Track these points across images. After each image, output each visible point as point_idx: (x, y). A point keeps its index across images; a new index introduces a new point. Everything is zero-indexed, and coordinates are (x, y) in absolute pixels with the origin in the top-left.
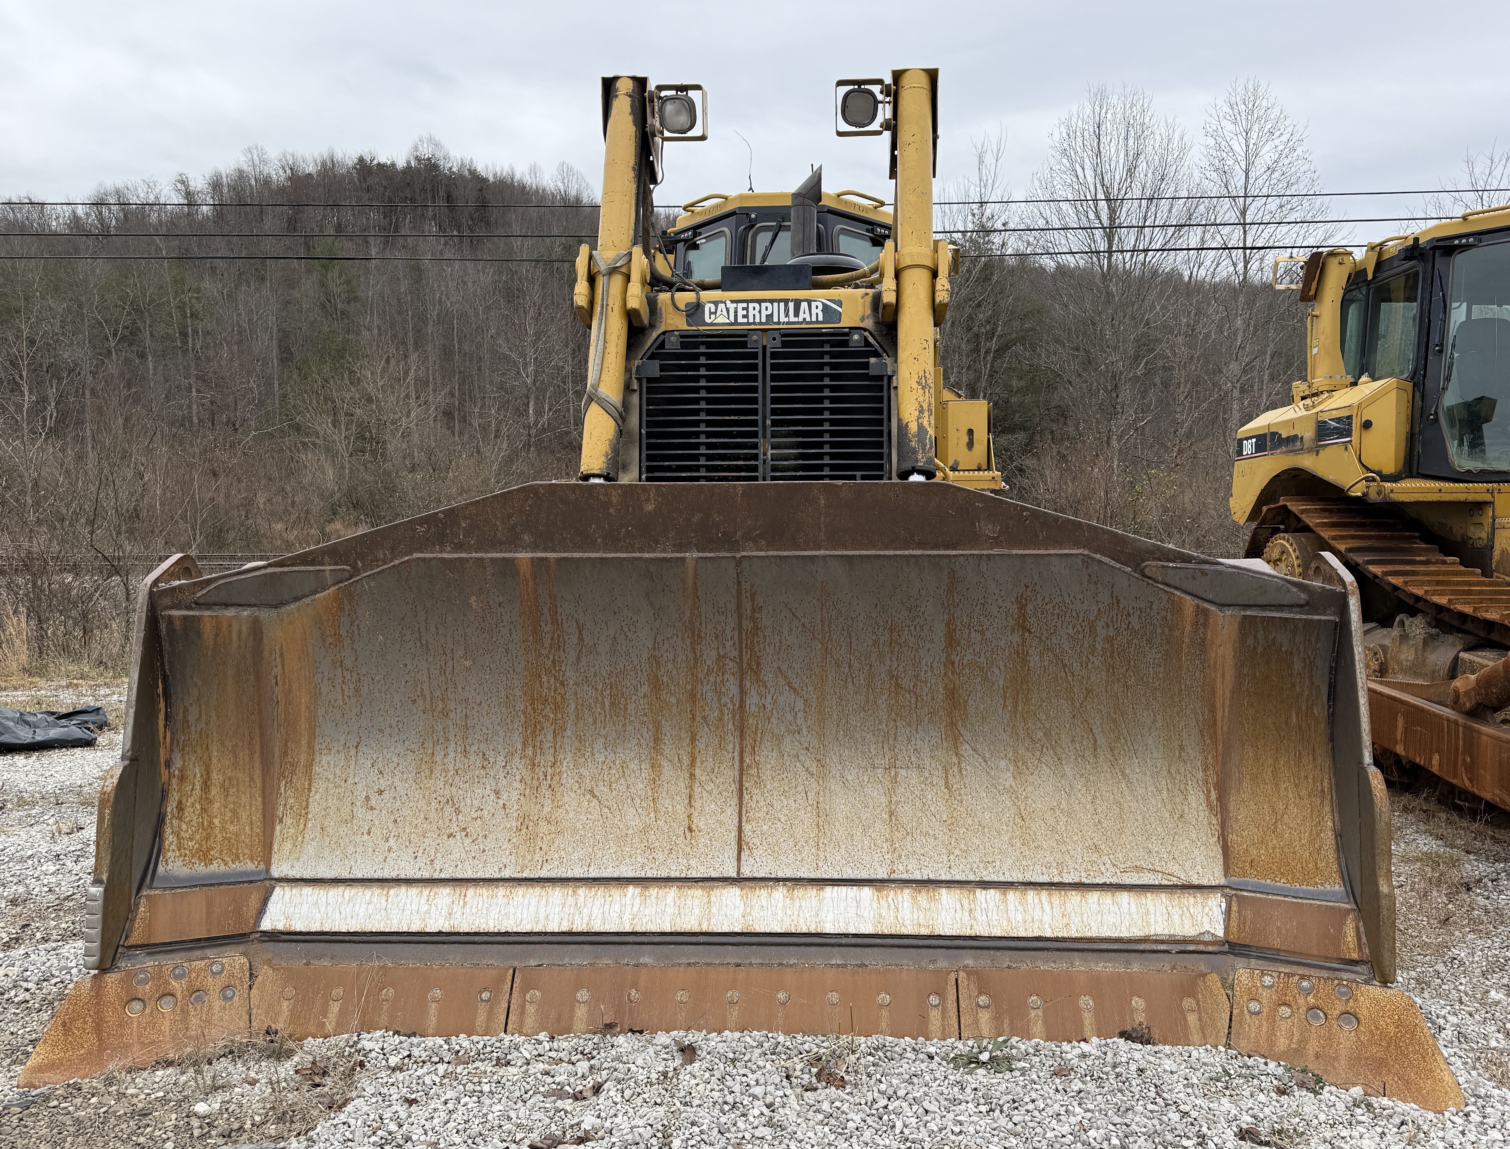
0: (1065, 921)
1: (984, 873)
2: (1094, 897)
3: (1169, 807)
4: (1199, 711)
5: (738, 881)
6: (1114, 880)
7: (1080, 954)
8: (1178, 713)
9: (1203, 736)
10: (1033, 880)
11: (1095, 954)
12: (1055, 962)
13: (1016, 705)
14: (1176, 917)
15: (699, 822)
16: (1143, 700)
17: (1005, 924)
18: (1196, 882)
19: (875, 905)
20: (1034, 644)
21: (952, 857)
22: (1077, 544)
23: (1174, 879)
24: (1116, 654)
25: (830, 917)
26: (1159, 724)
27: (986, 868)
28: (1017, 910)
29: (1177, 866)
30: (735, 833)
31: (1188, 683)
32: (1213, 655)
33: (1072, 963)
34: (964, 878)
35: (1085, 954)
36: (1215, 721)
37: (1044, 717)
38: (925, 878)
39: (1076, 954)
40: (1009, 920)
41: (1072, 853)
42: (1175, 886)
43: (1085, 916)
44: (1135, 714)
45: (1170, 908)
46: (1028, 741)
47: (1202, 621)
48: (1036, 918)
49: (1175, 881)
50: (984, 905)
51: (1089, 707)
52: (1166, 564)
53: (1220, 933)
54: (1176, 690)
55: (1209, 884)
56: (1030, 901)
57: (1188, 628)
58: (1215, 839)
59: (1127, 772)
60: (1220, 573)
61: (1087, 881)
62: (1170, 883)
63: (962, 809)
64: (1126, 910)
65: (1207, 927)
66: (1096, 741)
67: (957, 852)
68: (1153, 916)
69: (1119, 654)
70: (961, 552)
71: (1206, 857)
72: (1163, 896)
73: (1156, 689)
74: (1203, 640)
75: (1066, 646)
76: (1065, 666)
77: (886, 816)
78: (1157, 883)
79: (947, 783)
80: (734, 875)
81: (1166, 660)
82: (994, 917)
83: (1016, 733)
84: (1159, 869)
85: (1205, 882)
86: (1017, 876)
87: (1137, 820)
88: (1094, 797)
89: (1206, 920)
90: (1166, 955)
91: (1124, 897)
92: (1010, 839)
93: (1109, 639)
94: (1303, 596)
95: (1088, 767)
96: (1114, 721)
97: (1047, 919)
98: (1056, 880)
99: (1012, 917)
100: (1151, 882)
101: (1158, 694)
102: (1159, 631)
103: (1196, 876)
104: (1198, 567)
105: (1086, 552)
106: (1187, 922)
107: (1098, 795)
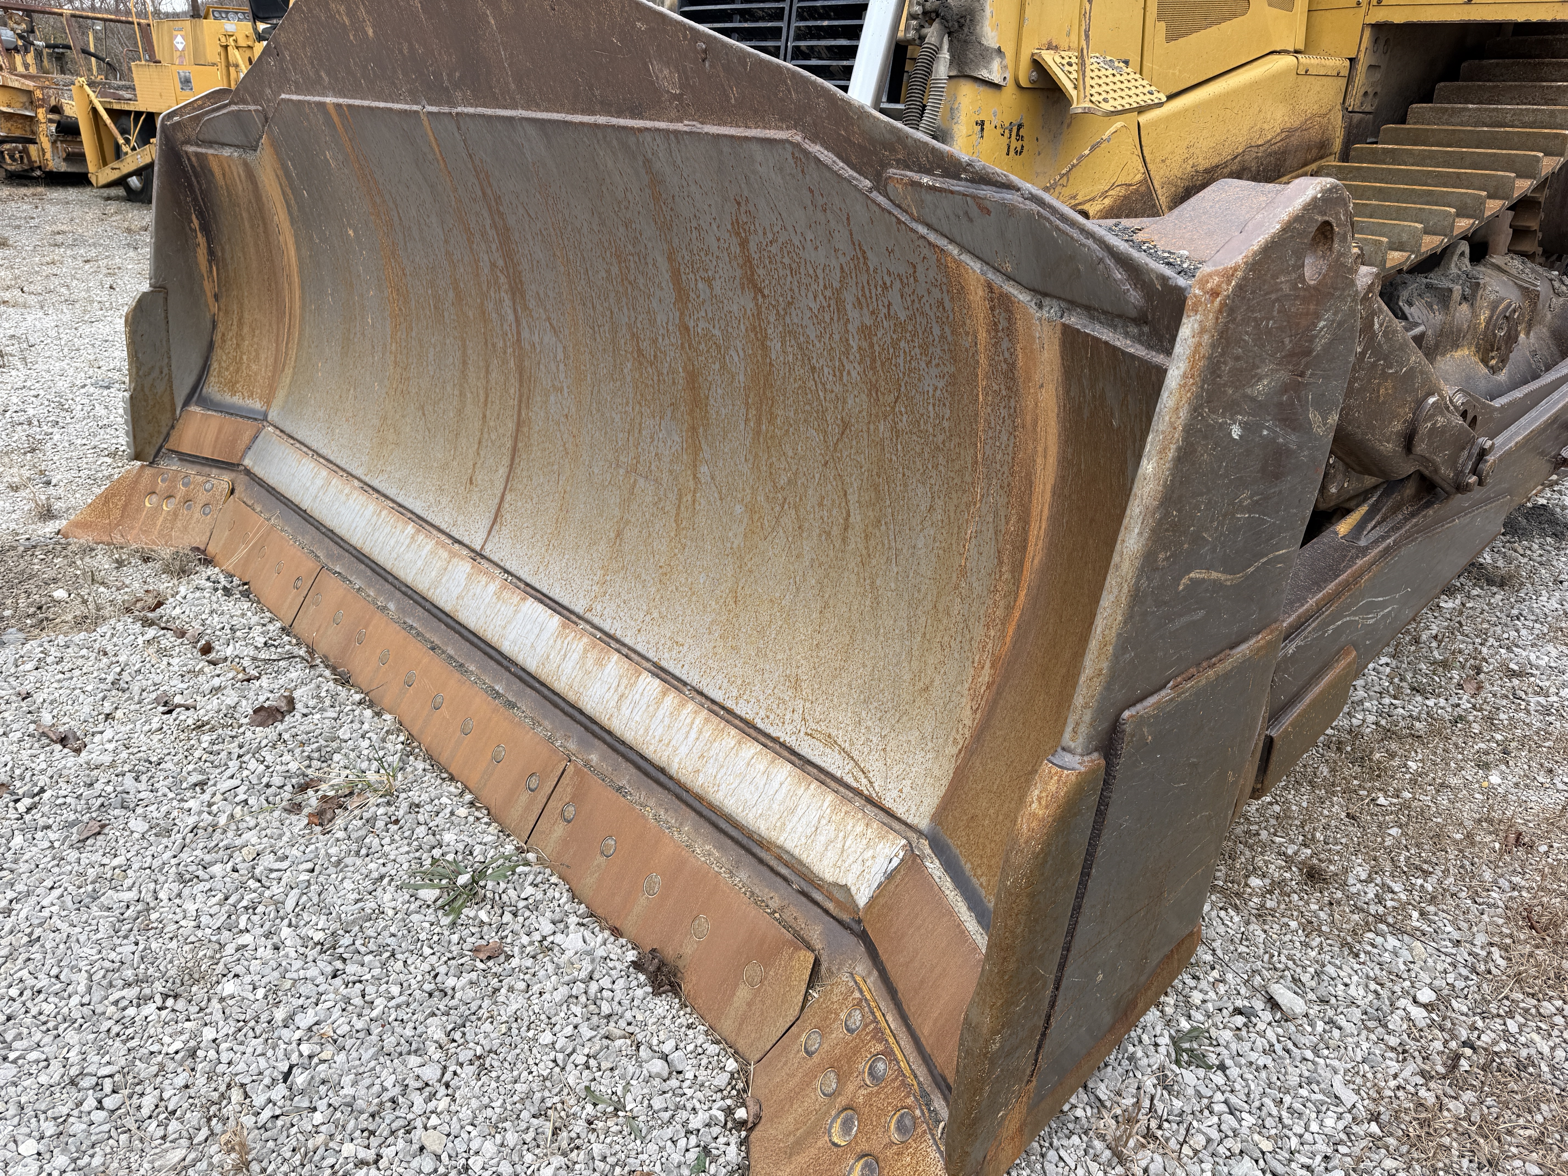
0: (699, 765)
1: (666, 655)
2: (752, 749)
3: (915, 664)
4: (1002, 513)
5: (478, 555)
6: (791, 741)
7: (697, 818)
8: (968, 506)
9: (1001, 563)
10: (705, 691)
11: (711, 829)
12: (667, 810)
13: (759, 422)
14: (822, 839)
15: (479, 477)
16: (919, 465)
17: (641, 732)
18: (888, 803)
19: (551, 642)
20: (772, 320)
21: (648, 618)
22: (787, 119)
23: (864, 781)
24: (878, 363)
25: (511, 637)
26: (938, 516)
27: (670, 650)
28: (662, 721)
29: (880, 764)
30: (497, 500)
31: (989, 452)
32: (1031, 405)
33: (681, 824)
34: (644, 652)
35: (702, 821)
36: (1025, 540)
37: (790, 454)
38: (612, 632)
39: (693, 814)
40: (647, 730)
41: (766, 675)
42: (858, 793)
43: (723, 770)
44: (906, 485)
45: (824, 822)
46: (770, 484)
47: (1003, 324)
48: (673, 742)
49: (863, 785)
50: (637, 696)
51: (845, 454)
52: (916, 177)
53: (862, 899)
54: (969, 460)
55: (904, 817)
56: (682, 717)
57: (982, 335)
58: (955, 750)
59: (878, 582)
60: (1010, 210)
61: (760, 725)
62: (854, 784)
63: (682, 558)
64: (772, 792)
65: (849, 880)
66: (848, 515)
67: (655, 615)
68: (796, 819)
69: (883, 364)
70: (649, 124)
71: (928, 773)
72: (830, 797)
73: (938, 448)
74: (1012, 366)
75: (812, 333)
76: (813, 369)
77: (612, 535)
78: (838, 775)
79: (677, 514)
80: (478, 548)
81: (952, 395)
82: (637, 718)
83: (758, 468)
84: (855, 754)
85: (900, 811)
86: (692, 677)
87: (864, 666)
88: (826, 606)
89: (857, 868)
90: (784, 884)
91: (784, 771)
92: (712, 623)
93: (866, 332)
94: (1135, 297)
95: (831, 553)
96: (876, 487)
97: (683, 750)
98: (729, 704)
99: (653, 727)
100: (832, 769)
101: (941, 460)
102: (936, 331)
103: (895, 794)
104: (972, 190)
105: (798, 138)
106: (831, 855)
107: (831, 602)
